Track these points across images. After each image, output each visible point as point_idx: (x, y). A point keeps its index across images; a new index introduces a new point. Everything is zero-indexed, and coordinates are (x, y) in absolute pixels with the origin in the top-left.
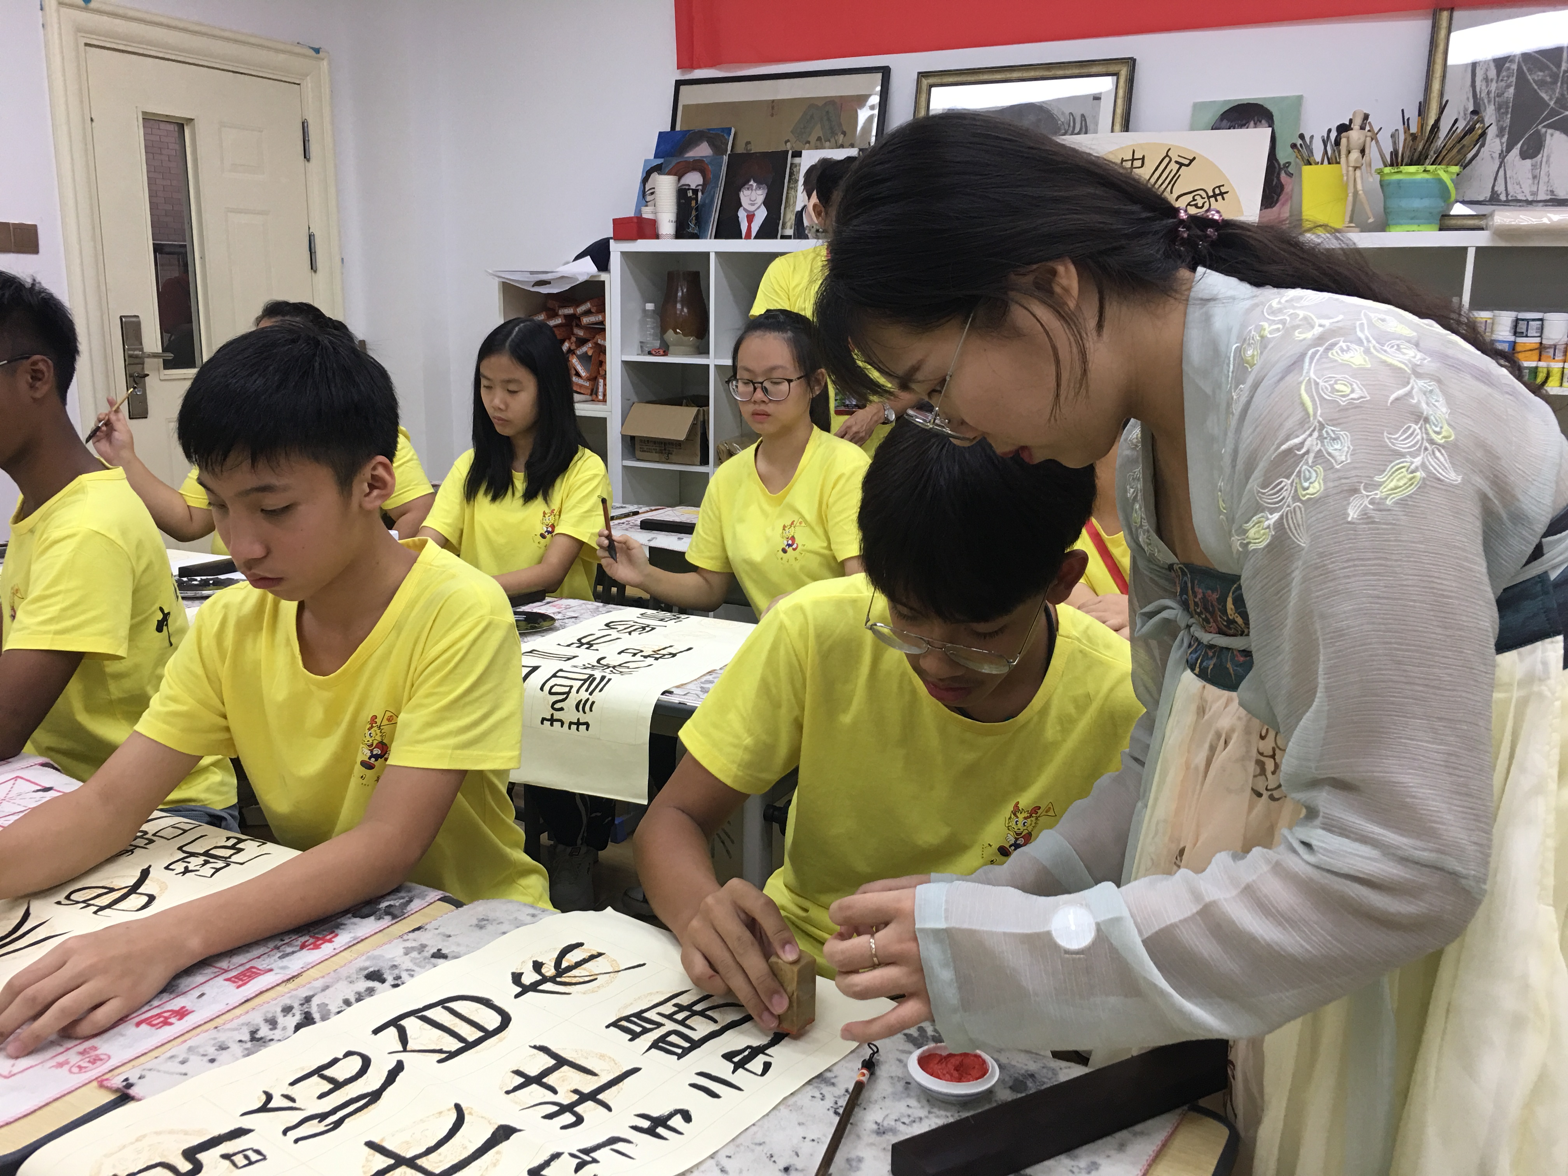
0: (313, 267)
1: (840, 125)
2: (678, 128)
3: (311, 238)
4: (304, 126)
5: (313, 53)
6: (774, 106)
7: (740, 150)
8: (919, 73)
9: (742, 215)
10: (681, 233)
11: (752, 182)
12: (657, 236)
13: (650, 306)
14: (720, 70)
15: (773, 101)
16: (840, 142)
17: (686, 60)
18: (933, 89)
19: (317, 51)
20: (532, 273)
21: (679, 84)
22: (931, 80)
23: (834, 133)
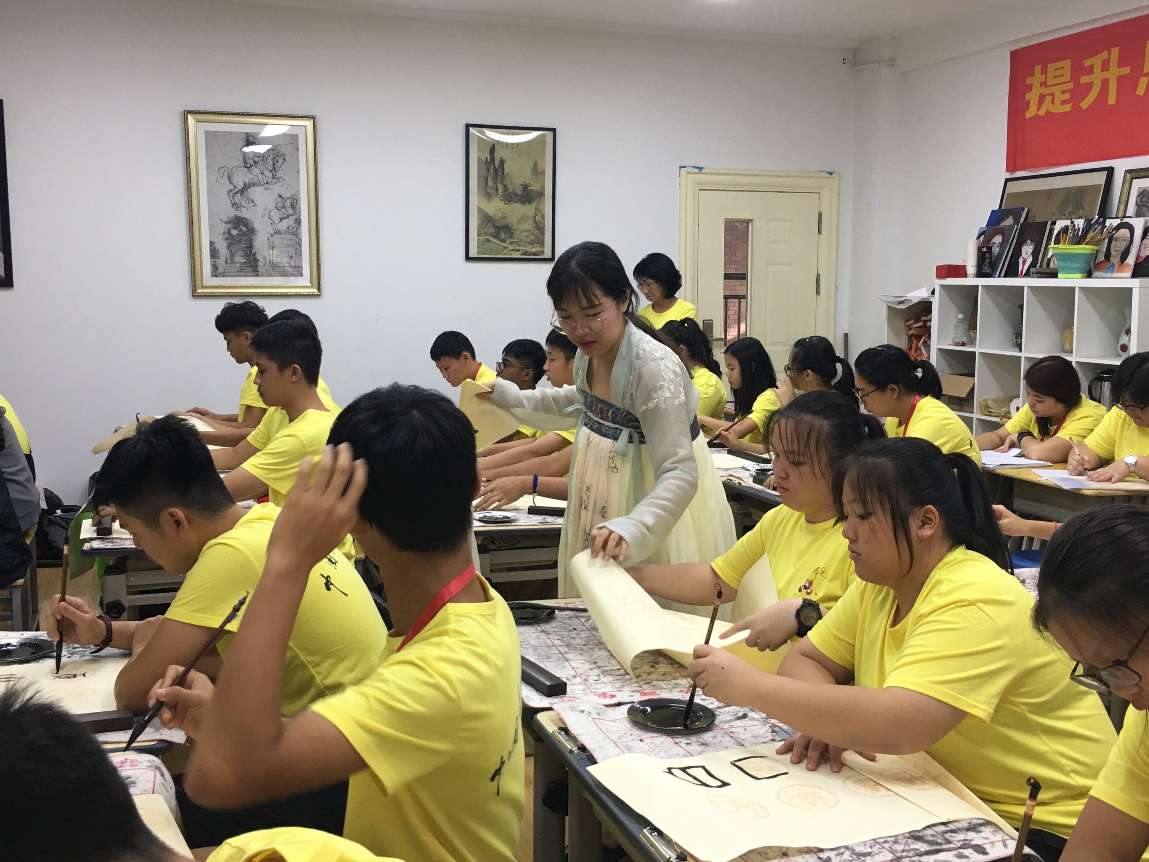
0: (818, 292)
1: (1082, 203)
2: (1002, 208)
3: (818, 276)
4: (820, 215)
5: (828, 175)
6: (1050, 193)
7: (1030, 221)
8: (1126, 171)
9: (1021, 260)
10: (980, 274)
11: (1028, 241)
12: (965, 275)
13: (961, 316)
14: (1030, 172)
15: (1051, 190)
16: (1080, 215)
17: (1011, 166)
18: (1134, 181)
19: (831, 173)
20: (896, 297)
21: (1007, 181)
22: (1134, 175)
23: (1078, 209)
